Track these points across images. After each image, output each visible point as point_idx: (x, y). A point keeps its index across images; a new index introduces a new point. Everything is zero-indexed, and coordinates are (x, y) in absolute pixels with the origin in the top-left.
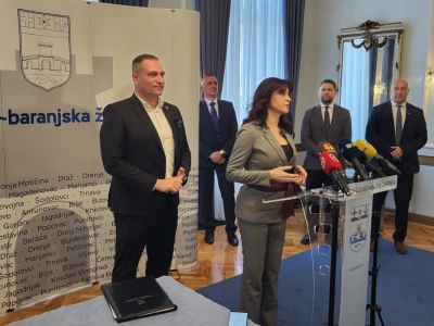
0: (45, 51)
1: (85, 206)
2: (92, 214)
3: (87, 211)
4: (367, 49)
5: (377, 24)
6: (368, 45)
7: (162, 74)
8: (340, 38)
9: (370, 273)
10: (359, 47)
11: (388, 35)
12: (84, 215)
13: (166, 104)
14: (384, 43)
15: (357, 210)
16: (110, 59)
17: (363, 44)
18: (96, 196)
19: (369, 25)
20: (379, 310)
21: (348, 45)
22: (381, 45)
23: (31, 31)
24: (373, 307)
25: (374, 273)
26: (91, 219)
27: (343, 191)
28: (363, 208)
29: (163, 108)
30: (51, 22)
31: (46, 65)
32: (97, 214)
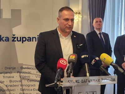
1: (6, 83)
2: (9, 88)
3: (6, 86)
12: (5, 88)
18: (12, 79)
26: (9, 90)
32: (12, 88)
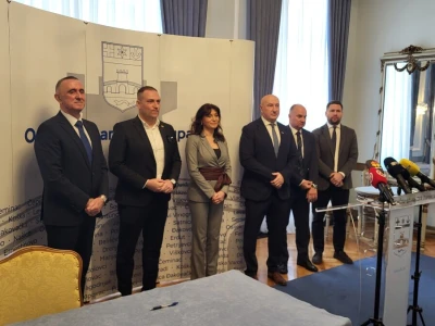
0: (122, 77)
4: (410, 73)
5: (420, 49)
6: (410, 69)
7: (158, 101)
8: (383, 61)
9: (412, 277)
10: (401, 70)
11: (430, 59)
13: (161, 123)
14: (426, 67)
15: (401, 220)
16: (176, 83)
17: (406, 67)
19: (412, 50)
20: (420, 311)
21: (390, 69)
22: (424, 69)
23: (110, 60)
24: (414, 309)
25: (416, 277)
27: (389, 202)
28: (406, 219)
29: (160, 128)
30: (128, 53)
31: (122, 89)
